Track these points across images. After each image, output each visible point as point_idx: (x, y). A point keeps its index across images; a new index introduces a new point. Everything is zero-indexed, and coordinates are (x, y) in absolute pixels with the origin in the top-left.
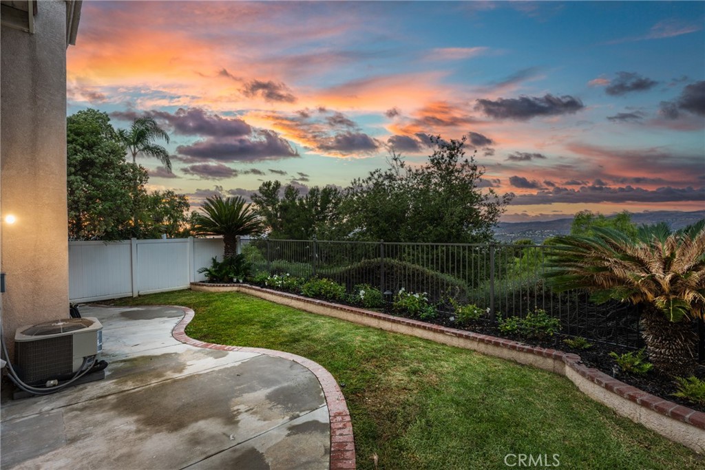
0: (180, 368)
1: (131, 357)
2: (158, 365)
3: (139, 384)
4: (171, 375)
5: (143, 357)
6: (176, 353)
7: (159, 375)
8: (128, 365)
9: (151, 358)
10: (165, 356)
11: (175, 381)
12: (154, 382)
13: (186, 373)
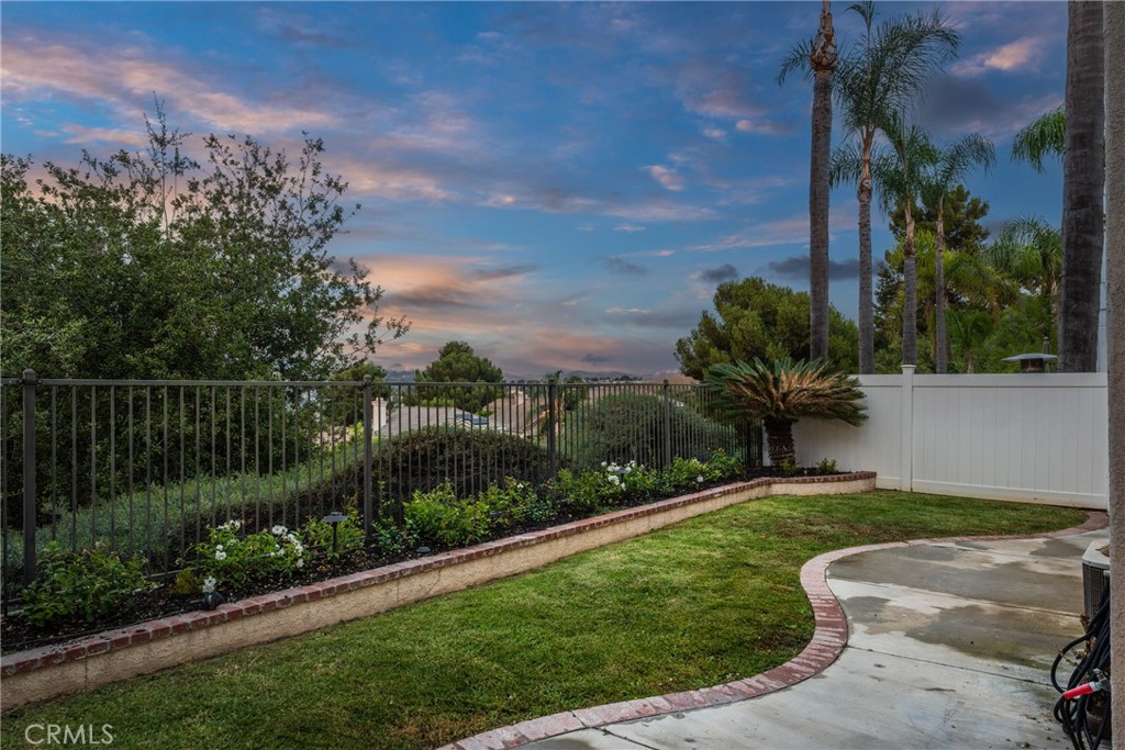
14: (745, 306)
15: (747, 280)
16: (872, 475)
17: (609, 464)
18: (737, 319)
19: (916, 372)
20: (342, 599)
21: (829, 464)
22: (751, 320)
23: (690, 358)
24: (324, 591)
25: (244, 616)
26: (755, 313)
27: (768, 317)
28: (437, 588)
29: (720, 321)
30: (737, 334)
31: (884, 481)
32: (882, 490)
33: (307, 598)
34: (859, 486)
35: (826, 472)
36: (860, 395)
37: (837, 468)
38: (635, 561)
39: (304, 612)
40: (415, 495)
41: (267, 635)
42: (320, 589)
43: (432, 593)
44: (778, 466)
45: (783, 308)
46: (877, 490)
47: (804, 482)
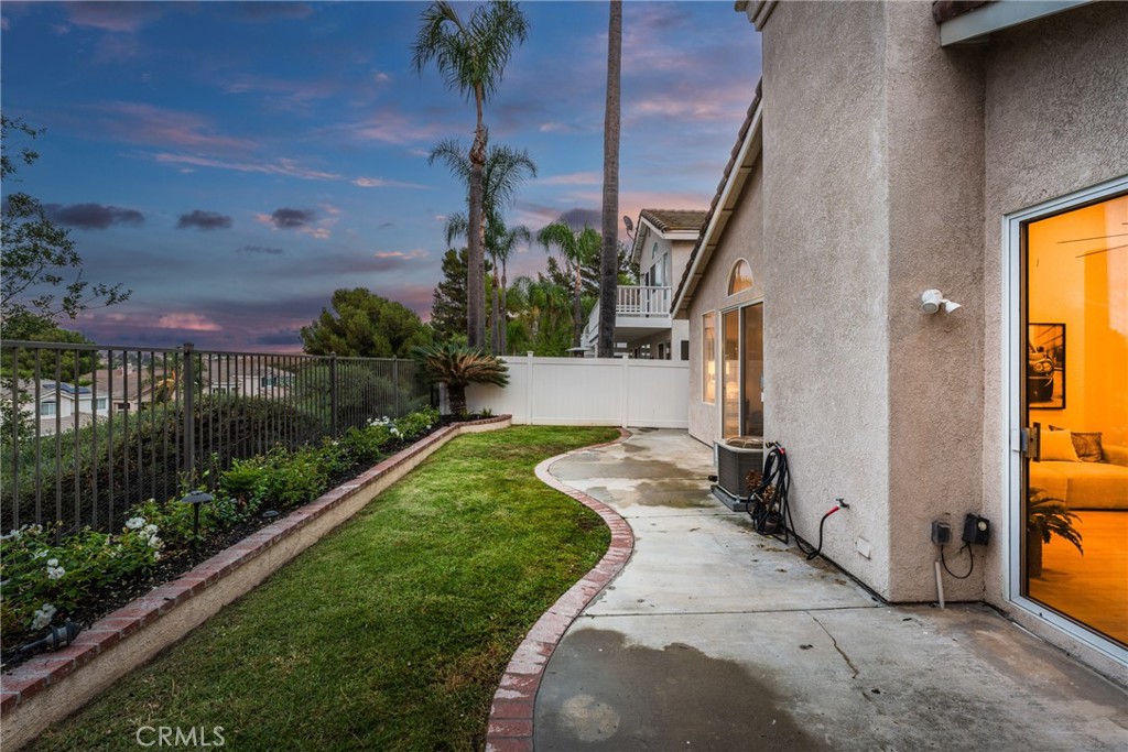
0: (640, 488)
1: (695, 510)
2: (663, 495)
3: (680, 482)
4: (653, 483)
5: (680, 507)
6: (641, 504)
7: (663, 484)
8: (695, 501)
9: (670, 504)
10: (654, 503)
11: (650, 478)
12: (667, 480)
13: (640, 481)
14: (357, 307)
15: (357, 289)
16: (509, 417)
17: (373, 420)
18: (352, 316)
19: (534, 355)
20: (223, 584)
21: (487, 411)
22: (362, 317)
23: (312, 341)
24: (208, 580)
25: (123, 638)
26: (364, 312)
27: (374, 316)
28: (298, 547)
29: (336, 316)
30: (352, 326)
31: (515, 421)
32: (517, 425)
33: (192, 594)
34: (505, 424)
35: (486, 417)
36: (505, 369)
37: (493, 414)
38: (435, 491)
39: (186, 611)
40: (234, 463)
41: (147, 652)
42: (203, 579)
43: (295, 553)
44: (457, 414)
45: (384, 311)
46: (512, 426)
47: (480, 423)
